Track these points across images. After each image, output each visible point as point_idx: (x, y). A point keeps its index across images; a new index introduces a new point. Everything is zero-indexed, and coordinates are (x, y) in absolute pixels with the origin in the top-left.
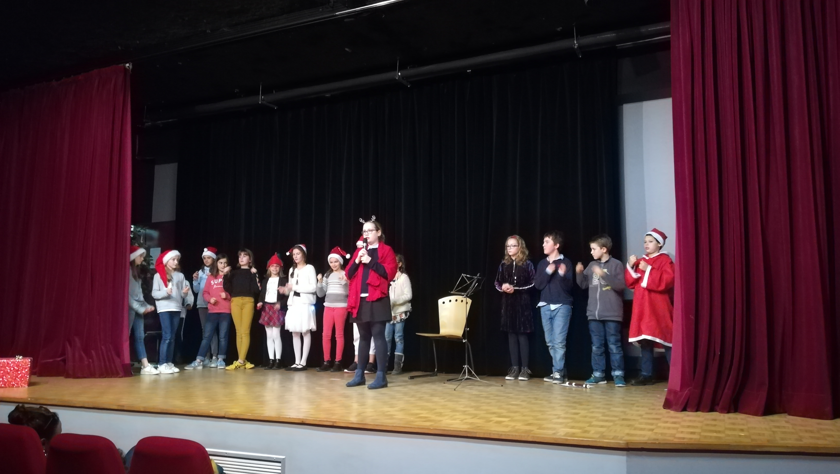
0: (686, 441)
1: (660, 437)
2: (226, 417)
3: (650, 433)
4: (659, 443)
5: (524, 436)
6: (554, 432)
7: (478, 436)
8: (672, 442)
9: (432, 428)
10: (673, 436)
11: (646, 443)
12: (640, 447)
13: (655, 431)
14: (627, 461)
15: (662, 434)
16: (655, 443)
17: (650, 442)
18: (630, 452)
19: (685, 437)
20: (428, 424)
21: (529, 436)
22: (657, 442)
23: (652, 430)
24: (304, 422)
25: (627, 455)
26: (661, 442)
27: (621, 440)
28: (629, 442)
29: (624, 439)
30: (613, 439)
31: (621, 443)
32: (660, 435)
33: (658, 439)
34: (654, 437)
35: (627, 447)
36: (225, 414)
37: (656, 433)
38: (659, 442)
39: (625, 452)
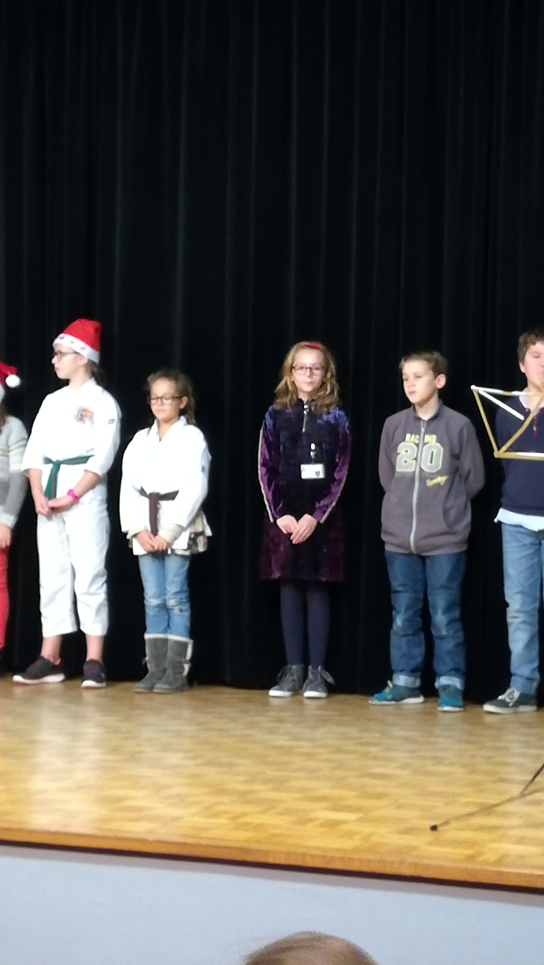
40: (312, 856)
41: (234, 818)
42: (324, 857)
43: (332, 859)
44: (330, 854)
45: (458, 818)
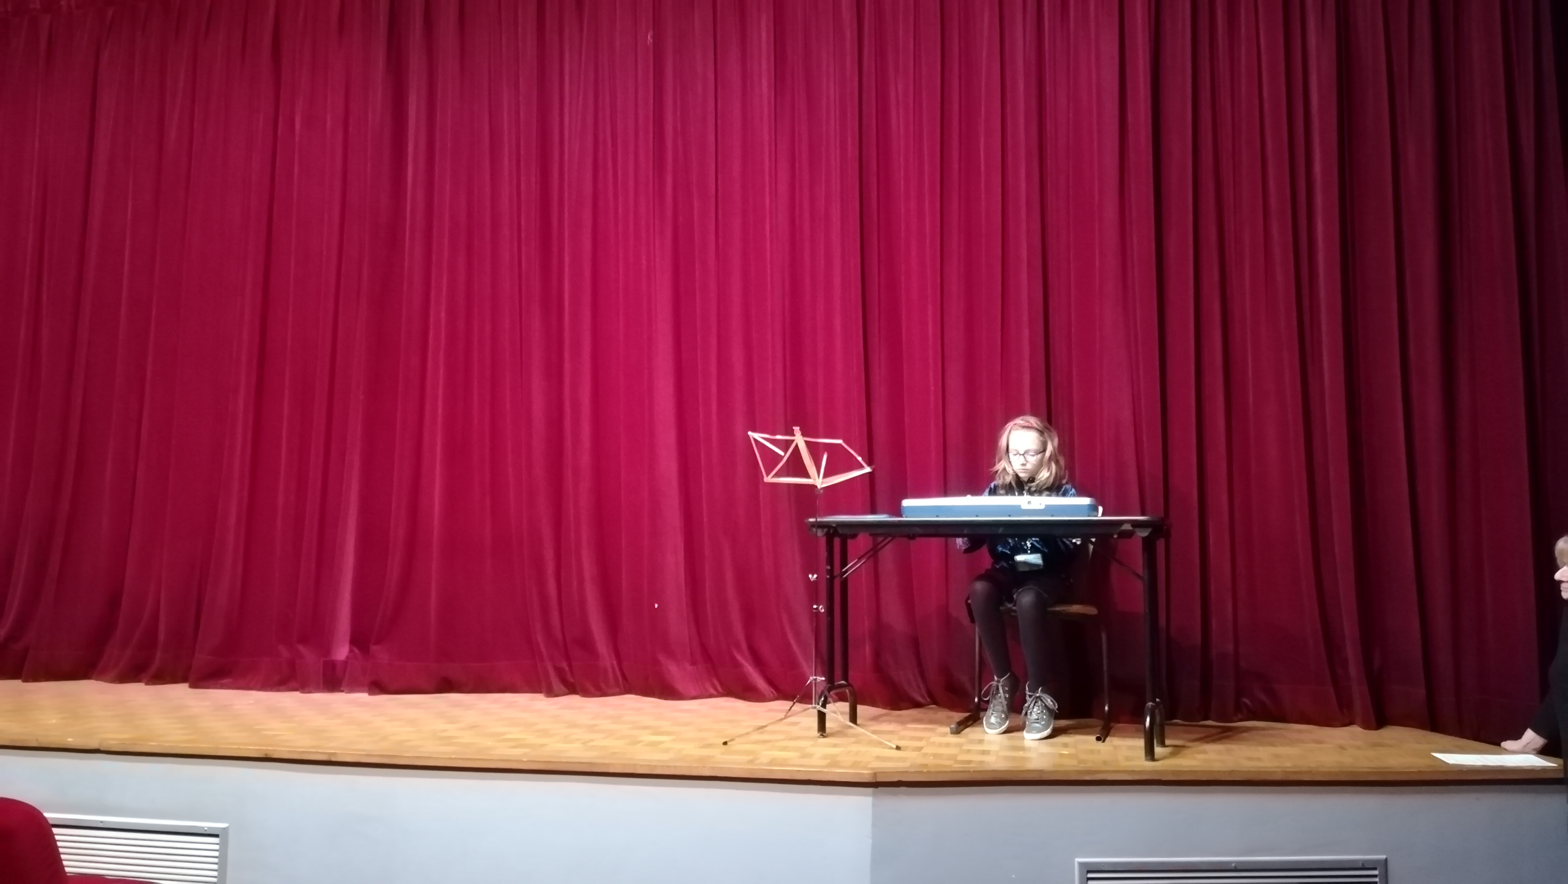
0: (972, 767)
1: (930, 761)
2: (102, 749)
3: (915, 754)
4: (929, 772)
5: (696, 767)
6: (750, 758)
7: (612, 770)
8: (949, 770)
9: (525, 760)
10: (953, 757)
11: (906, 772)
12: (895, 779)
13: (924, 751)
14: (874, 805)
15: (935, 755)
16: (922, 772)
17: (913, 770)
18: (880, 789)
19: (971, 759)
20: (517, 752)
21: (704, 767)
22: (925, 771)
23: (919, 749)
24: (269, 756)
25: (874, 795)
26: (932, 770)
27: (865, 768)
28: (879, 772)
29: (869, 766)
30: (851, 767)
31: (865, 774)
32: (932, 758)
33: (926, 765)
34: (921, 761)
35: (875, 781)
36: (100, 744)
37: (925, 755)
38: (927, 770)
39: (870, 790)
40: (641, 766)
41: (584, 743)
42: (649, 766)
43: (655, 766)
44: (653, 764)
45: (740, 736)
